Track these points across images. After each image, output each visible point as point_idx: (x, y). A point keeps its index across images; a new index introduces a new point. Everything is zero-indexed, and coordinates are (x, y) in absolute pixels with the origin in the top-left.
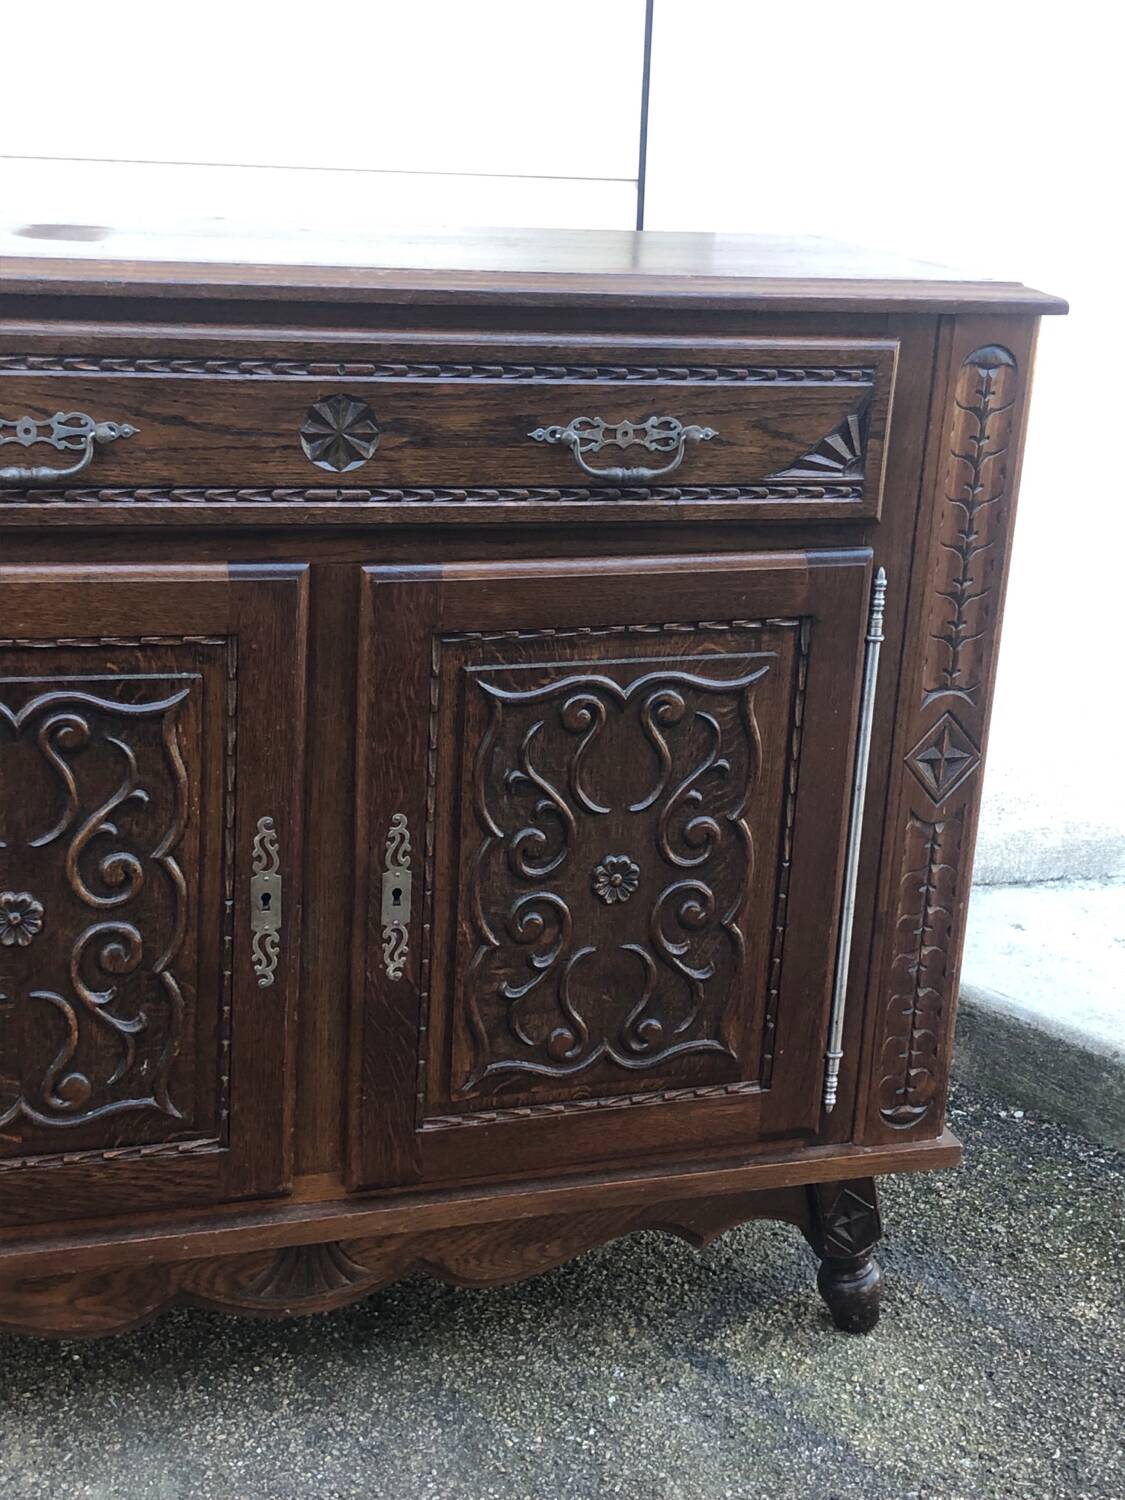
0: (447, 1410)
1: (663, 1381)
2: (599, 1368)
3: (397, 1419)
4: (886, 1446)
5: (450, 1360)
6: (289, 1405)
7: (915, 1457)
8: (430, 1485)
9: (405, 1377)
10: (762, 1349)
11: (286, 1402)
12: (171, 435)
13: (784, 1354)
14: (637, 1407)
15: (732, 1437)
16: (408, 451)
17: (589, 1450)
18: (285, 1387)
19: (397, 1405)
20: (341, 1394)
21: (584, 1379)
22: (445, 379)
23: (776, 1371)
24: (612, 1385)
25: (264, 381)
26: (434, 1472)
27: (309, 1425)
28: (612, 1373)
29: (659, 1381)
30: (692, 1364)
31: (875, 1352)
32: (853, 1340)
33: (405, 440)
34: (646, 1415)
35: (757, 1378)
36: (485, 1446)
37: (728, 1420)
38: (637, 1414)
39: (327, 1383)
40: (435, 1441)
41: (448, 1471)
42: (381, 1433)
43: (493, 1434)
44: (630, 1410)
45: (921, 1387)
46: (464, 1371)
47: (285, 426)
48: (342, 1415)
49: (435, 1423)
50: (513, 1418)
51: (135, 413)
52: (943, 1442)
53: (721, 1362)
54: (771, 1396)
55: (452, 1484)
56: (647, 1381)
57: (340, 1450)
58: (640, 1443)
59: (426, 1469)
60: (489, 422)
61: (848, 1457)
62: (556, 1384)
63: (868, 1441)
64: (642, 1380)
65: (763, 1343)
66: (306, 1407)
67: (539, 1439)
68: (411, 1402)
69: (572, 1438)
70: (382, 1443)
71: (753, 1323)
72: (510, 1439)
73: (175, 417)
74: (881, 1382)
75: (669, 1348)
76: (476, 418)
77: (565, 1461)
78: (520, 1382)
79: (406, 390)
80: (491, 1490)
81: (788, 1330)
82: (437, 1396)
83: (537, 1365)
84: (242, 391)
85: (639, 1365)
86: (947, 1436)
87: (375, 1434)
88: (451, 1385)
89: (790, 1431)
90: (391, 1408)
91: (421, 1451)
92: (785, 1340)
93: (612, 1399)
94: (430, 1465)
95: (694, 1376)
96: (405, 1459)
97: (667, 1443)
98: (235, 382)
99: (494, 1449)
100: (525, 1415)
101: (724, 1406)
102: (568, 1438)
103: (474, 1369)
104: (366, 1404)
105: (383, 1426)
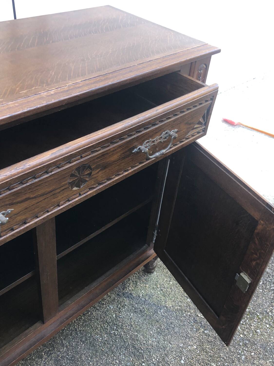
0: (82, 337)
1: (122, 305)
2: (107, 307)
3: (72, 346)
4: (173, 303)
5: (74, 321)
6: (44, 354)
7: (180, 304)
8: (91, 363)
9: (67, 332)
10: (137, 286)
11: (43, 354)
12: (25, 205)
13: (142, 286)
14: (121, 316)
15: (144, 316)
16: (100, 173)
17: (118, 334)
18: (41, 349)
19: (70, 342)
20: (55, 344)
21: (105, 312)
22: (112, 146)
23: (142, 291)
24: (112, 311)
25: (57, 173)
26: (89, 359)
27: (53, 358)
28: (110, 308)
29: (121, 305)
30: (125, 298)
31: (158, 276)
32: (152, 275)
33: (99, 170)
34: (124, 317)
35: (140, 296)
36: (96, 344)
37: (141, 311)
38: (121, 318)
39: (50, 342)
40: (84, 349)
41: (92, 356)
42: (71, 352)
43: (95, 340)
44: (119, 317)
45: (171, 283)
46: (79, 323)
47: (63, 183)
48: (59, 351)
49: (81, 343)
50: (97, 332)
51: (11, 205)
52: (182, 297)
53: (130, 294)
54: (145, 300)
55: (95, 360)
56: (119, 307)
57: (65, 363)
58: (127, 326)
59: (87, 358)
60: (123, 153)
61: (167, 310)
62: (101, 317)
63: (169, 304)
64: (117, 307)
65: (136, 284)
66: (49, 353)
67: (105, 336)
68: (73, 339)
69: (112, 332)
70: (73, 356)
71: (131, 279)
72: (99, 339)
73: (26, 199)
74: (163, 285)
75: (118, 295)
76: (119, 154)
77: (114, 339)
78: (93, 320)
79: (100, 155)
80: (104, 357)
81: (139, 278)
82: (77, 334)
83: (94, 314)
84: (49, 180)
85: (115, 303)
86: (182, 295)
87: (70, 353)
88: (79, 329)
89: (154, 308)
90: (69, 343)
91: (83, 353)
92: (140, 282)
93: (114, 316)
94: (87, 357)
95: (128, 301)
96: (81, 357)
97: (132, 323)
98: (47, 178)
99: (98, 344)
100: (98, 330)
101: (138, 307)
102: (111, 333)
103: (81, 322)
104: (63, 345)
105: (70, 350)
